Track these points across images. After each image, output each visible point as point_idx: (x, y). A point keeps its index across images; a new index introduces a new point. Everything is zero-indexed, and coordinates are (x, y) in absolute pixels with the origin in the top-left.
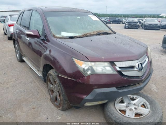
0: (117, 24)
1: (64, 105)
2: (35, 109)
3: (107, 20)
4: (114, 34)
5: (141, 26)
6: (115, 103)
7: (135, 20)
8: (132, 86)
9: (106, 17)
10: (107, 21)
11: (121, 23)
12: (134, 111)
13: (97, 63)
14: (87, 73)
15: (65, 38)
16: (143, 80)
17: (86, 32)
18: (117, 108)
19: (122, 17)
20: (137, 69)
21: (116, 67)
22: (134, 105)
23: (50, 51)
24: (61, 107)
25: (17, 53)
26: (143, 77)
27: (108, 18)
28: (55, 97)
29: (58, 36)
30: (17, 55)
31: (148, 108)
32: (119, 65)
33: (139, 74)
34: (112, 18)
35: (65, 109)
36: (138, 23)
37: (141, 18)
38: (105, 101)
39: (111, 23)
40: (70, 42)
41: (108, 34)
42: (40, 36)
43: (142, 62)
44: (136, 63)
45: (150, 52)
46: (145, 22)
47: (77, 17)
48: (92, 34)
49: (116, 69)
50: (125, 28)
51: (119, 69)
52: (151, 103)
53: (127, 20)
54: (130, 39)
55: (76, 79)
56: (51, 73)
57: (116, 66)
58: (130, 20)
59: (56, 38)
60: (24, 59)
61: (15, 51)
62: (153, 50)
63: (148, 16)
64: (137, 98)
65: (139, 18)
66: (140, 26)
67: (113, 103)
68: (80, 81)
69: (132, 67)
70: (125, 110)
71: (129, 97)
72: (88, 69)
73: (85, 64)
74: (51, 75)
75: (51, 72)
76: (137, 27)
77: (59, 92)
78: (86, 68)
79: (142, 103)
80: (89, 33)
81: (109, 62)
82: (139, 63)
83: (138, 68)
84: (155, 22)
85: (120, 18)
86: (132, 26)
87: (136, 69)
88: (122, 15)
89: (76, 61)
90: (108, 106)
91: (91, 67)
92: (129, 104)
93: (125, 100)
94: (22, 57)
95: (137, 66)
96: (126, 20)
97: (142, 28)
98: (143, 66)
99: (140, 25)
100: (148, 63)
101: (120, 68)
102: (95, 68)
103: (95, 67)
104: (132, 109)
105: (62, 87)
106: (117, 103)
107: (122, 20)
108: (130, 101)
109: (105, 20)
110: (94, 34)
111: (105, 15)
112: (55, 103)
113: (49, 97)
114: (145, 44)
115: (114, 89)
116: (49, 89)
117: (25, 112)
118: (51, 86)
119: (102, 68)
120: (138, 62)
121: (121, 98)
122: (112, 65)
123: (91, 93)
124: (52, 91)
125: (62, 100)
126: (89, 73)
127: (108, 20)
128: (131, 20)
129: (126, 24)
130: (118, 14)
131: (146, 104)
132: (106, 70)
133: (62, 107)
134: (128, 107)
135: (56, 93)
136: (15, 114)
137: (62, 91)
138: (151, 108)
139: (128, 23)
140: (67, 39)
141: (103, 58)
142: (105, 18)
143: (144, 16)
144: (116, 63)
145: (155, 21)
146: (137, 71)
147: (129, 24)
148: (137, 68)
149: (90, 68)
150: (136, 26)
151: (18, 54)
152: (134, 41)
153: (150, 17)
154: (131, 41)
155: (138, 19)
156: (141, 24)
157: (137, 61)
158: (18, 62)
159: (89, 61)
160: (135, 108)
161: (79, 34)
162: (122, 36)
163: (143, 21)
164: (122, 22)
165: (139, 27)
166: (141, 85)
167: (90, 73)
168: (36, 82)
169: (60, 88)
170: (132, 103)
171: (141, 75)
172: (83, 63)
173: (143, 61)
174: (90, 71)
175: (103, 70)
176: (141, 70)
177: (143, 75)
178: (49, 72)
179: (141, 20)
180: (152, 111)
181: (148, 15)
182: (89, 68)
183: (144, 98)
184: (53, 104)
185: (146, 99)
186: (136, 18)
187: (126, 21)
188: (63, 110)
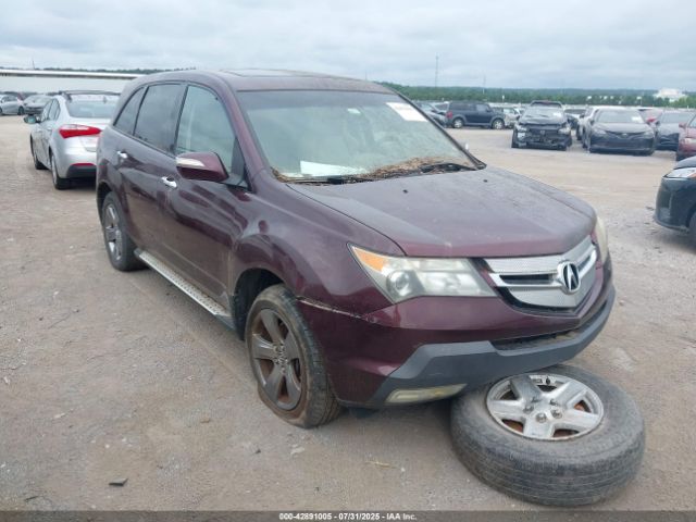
0: (482, 127)
1: (316, 405)
2: (211, 424)
3: (442, 114)
4: (480, 168)
5: (579, 138)
6: (488, 400)
7: (555, 114)
8: (545, 341)
9: (438, 98)
10: (441, 118)
11: (499, 125)
12: (549, 423)
13: (431, 263)
14: (397, 295)
15: (316, 182)
16: (578, 321)
17: (384, 163)
18: (493, 413)
19: (501, 101)
20: (557, 284)
21: (491, 275)
22: (552, 403)
23: (262, 225)
24: (304, 414)
25: (110, 238)
26: (579, 312)
27: (447, 103)
28: (279, 382)
29: (290, 175)
30: (112, 245)
31: (596, 412)
32: (499, 268)
33: (567, 301)
34: (461, 104)
35: (317, 421)
36: (564, 126)
37: (576, 107)
38: (456, 389)
39: (458, 124)
40: (335, 195)
41: (457, 168)
42: (227, 176)
43: (577, 263)
44: (554, 265)
45: (604, 232)
46: (592, 122)
47: (350, 110)
48: (405, 168)
49: (490, 282)
50: (515, 145)
51: (501, 283)
52: (607, 395)
53: (521, 112)
54: (536, 186)
55: (361, 314)
56: (269, 299)
57: (492, 272)
58: (535, 113)
59: (285, 181)
60: (145, 257)
61: (104, 230)
62: (622, 229)
63: (605, 98)
64: (562, 383)
65: (569, 107)
66: (574, 138)
67: (481, 399)
68: (375, 320)
69: (545, 278)
70: (522, 418)
71: (535, 380)
72: (402, 282)
73: (391, 263)
74: (267, 305)
75: (271, 295)
76: (563, 144)
77: (295, 362)
78: (394, 278)
79: (576, 399)
80: (392, 167)
81: (468, 258)
82: (568, 263)
83: (563, 279)
84: (631, 122)
85: (492, 105)
86: (542, 139)
87: (555, 284)
88: (500, 91)
89: (360, 254)
90: (463, 408)
91: (412, 274)
92: (534, 401)
93: (520, 390)
94: (135, 252)
95: (560, 275)
96: (516, 113)
97: (581, 145)
98: (581, 274)
99: (574, 133)
100: (596, 267)
101: (504, 278)
102: (422, 277)
103: (425, 275)
104: (545, 417)
105: (311, 343)
106: (495, 399)
107: (500, 112)
108: (539, 393)
109: (434, 114)
110: (411, 168)
111: (431, 94)
112: (281, 403)
113: (254, 388)
114: (588, 206)
115: (484, 347)
116: (255, 356)
117: (179, 433)
118: (266, 345)
119: (444, 280)
120: (563, 261)
121: (507, 383)
122: (479, 270)
123: (409, 360)
124: (268, 364)
125: (309, 387)
126: (404, 292)
127: (445, 111)
128: (539, 112)
129: (517, 131)
130: (486, 90)
131: (590, 400)
132: (459, 284)
133: (309, 412)
134: (532, 409)
135: (282, 370)
136: (146, 437)
137: (310, 356)
138: (605, 408)
139: (526, 125)
140: (322, 187)
141: (449, 244)
142: (434, 104)
143: (590, 97)
144: (490, 262)
145: (635, 119)
146: (559, 292)
147: (530, 130)
148: (559, 281)
149: (407, 277)
150: (556, 140)
151: (114, 241)
152: (549, 193)
153: (614, 103)
154: (538, 193)
155: (567, 111)
156: (578, 132)
157: (559, 258)
158: (113, 271)
159: (406, 255)
160: (555, 414)
161: (361, 169)
162: (509, 177)
163: (586, 119)
164: (502, 120)
165: (569, 142)
166: (574, 339)
167: (408, 295)
168: (196, 338)
169: (302, 346)
170: (545, 399)
171: (575, 305)
172: (384, 263)
173: (581, 260)
174: (407, 286)
175: (448, 284)
176: (574, 286)
177: (578, 306)
178: (261, 297)
179: (577, 116)
180: (610, 417)
181: (605, 93)
182: (403, 277)
183: (584, 382)
184: (269, 407)
185: (590, 386)
186: (560, 105)
187: (518, 118)
188: (310, 425)
